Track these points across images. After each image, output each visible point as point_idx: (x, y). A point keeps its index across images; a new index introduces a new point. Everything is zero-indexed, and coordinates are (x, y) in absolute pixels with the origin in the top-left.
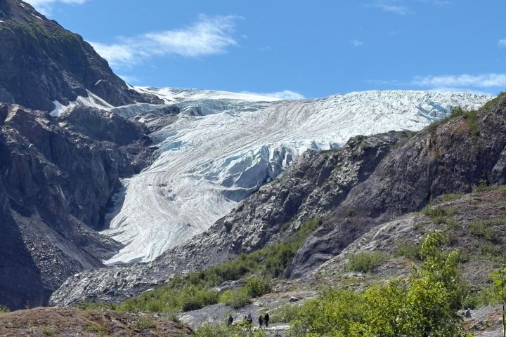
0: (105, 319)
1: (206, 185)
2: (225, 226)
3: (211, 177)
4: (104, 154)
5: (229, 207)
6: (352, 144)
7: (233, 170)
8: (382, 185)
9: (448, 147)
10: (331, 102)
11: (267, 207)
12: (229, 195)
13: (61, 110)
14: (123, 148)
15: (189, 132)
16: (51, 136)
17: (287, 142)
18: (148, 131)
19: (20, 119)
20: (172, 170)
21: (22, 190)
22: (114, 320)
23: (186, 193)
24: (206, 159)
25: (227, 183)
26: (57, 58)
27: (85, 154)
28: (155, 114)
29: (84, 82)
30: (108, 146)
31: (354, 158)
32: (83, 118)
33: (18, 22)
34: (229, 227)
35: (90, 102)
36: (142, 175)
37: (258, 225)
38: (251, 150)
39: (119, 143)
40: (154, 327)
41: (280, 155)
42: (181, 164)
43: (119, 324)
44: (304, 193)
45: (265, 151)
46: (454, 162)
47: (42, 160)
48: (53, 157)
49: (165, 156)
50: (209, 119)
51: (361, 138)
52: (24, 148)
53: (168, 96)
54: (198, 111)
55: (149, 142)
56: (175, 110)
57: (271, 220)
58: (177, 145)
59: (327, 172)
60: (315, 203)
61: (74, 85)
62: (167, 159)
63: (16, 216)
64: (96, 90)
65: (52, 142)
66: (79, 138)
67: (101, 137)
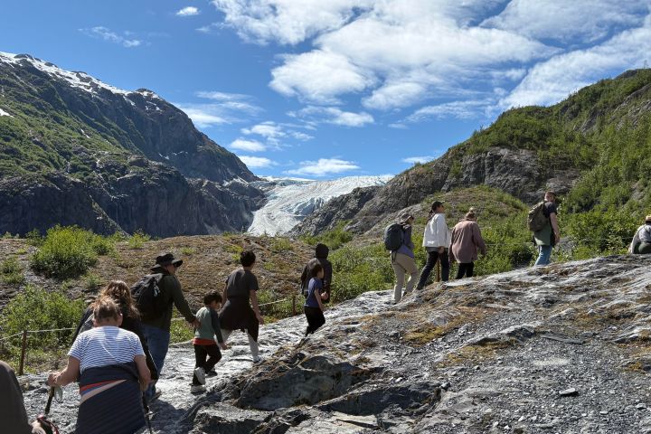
0: (244, 242)
1: (287, 214)
2: (298, 228)
3: (290, 211)
4: (245, 201)
5: (298, 222)
6: (355, 191)
7: (299, 208)
8: (382, 200)
9: (416, 180)
10: (339, 181)
11: (317, 219)
12: (298, 218)
13: (226, 184)
14: (253, 199)
15: (281, 192)
16: (222, 193)
17: (321, 196)
18: (263, 192)
19: (209, 186)
20: (274, 208)
21: (209, 215)
22: (253, 243)
23: (280, 217)
24: (288, 203)
25: (297, 213)
26: (225, 163)
27: (237, 201)
28: (266, 185)
29: (236, 173)
30: (246, 197)
31: (356, 197)
32: (236, 187)
33: (208, 147)
34: (300, 228)
35: (239, 180)
36: (261, 210)
37: (313, 227)
38: (307, 199)
39: (251, 197)
40: (291, 249)
41: (319, 201)
42: (277, 206)
43: (258, 246)
44: (334, 213)
45: (312, 200)
46: (420, 187)
47: (218, 203)
48: (223, 201)
49: (271, 202)
50: (288, 187)
51: (359, 189)
52: (210, 197)
53: (270, 179)
54: (284, 184)
55: (263, 196)
56: (274, 184)
57: (319, 225)
58: (275, 198)
59: (344, 204)
60: (339, 217)
61: (232, 174)
62: (271, 203)
63: (206, 225)
64: (241, 176)
65: (222, 196)
66: (234, 194)
67: (243, 194)
